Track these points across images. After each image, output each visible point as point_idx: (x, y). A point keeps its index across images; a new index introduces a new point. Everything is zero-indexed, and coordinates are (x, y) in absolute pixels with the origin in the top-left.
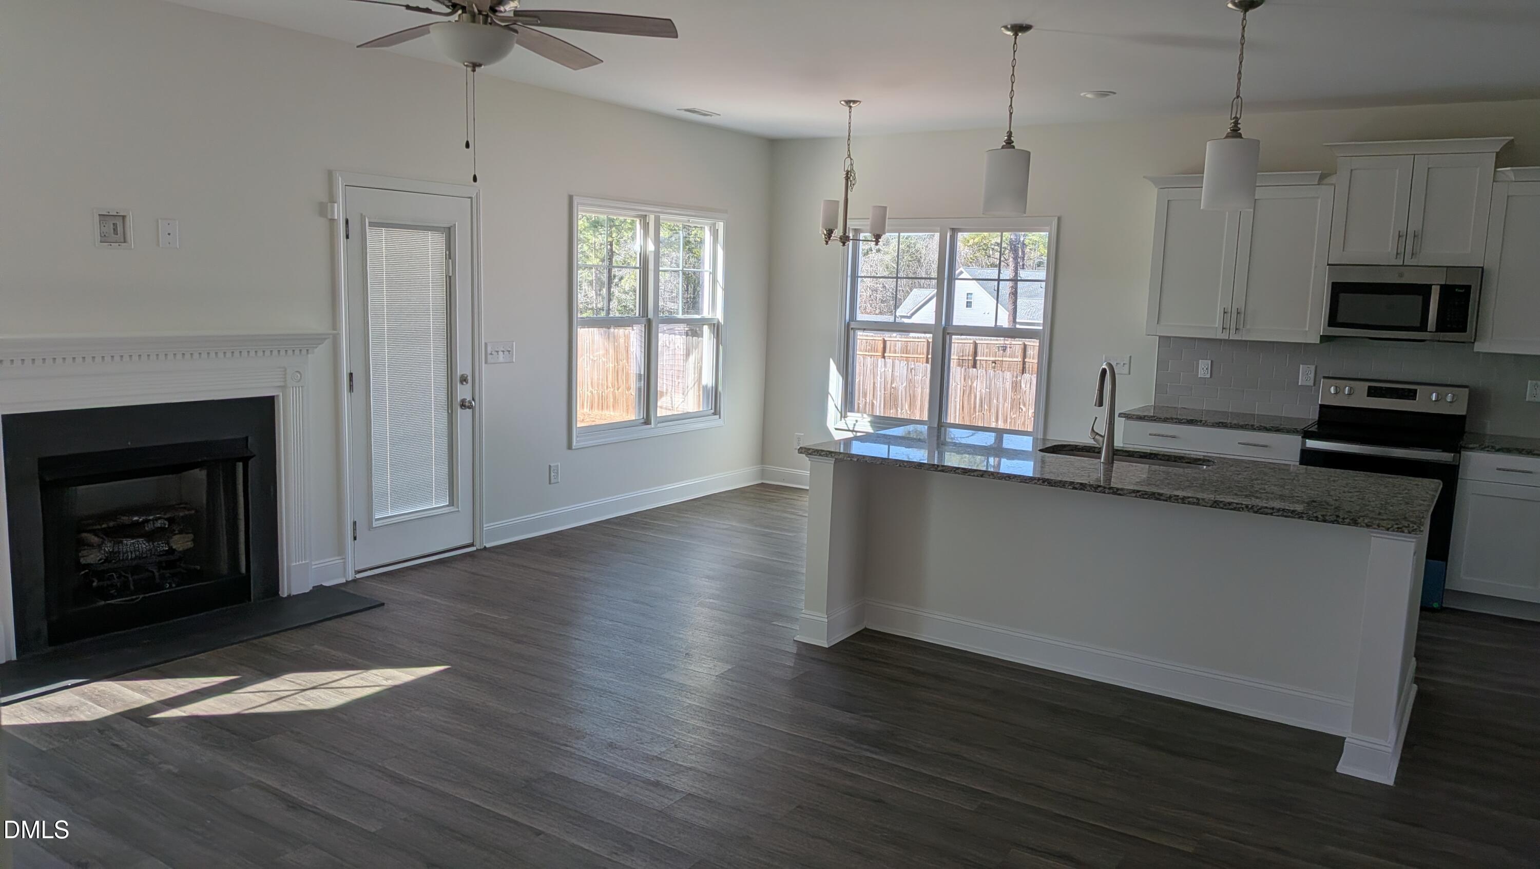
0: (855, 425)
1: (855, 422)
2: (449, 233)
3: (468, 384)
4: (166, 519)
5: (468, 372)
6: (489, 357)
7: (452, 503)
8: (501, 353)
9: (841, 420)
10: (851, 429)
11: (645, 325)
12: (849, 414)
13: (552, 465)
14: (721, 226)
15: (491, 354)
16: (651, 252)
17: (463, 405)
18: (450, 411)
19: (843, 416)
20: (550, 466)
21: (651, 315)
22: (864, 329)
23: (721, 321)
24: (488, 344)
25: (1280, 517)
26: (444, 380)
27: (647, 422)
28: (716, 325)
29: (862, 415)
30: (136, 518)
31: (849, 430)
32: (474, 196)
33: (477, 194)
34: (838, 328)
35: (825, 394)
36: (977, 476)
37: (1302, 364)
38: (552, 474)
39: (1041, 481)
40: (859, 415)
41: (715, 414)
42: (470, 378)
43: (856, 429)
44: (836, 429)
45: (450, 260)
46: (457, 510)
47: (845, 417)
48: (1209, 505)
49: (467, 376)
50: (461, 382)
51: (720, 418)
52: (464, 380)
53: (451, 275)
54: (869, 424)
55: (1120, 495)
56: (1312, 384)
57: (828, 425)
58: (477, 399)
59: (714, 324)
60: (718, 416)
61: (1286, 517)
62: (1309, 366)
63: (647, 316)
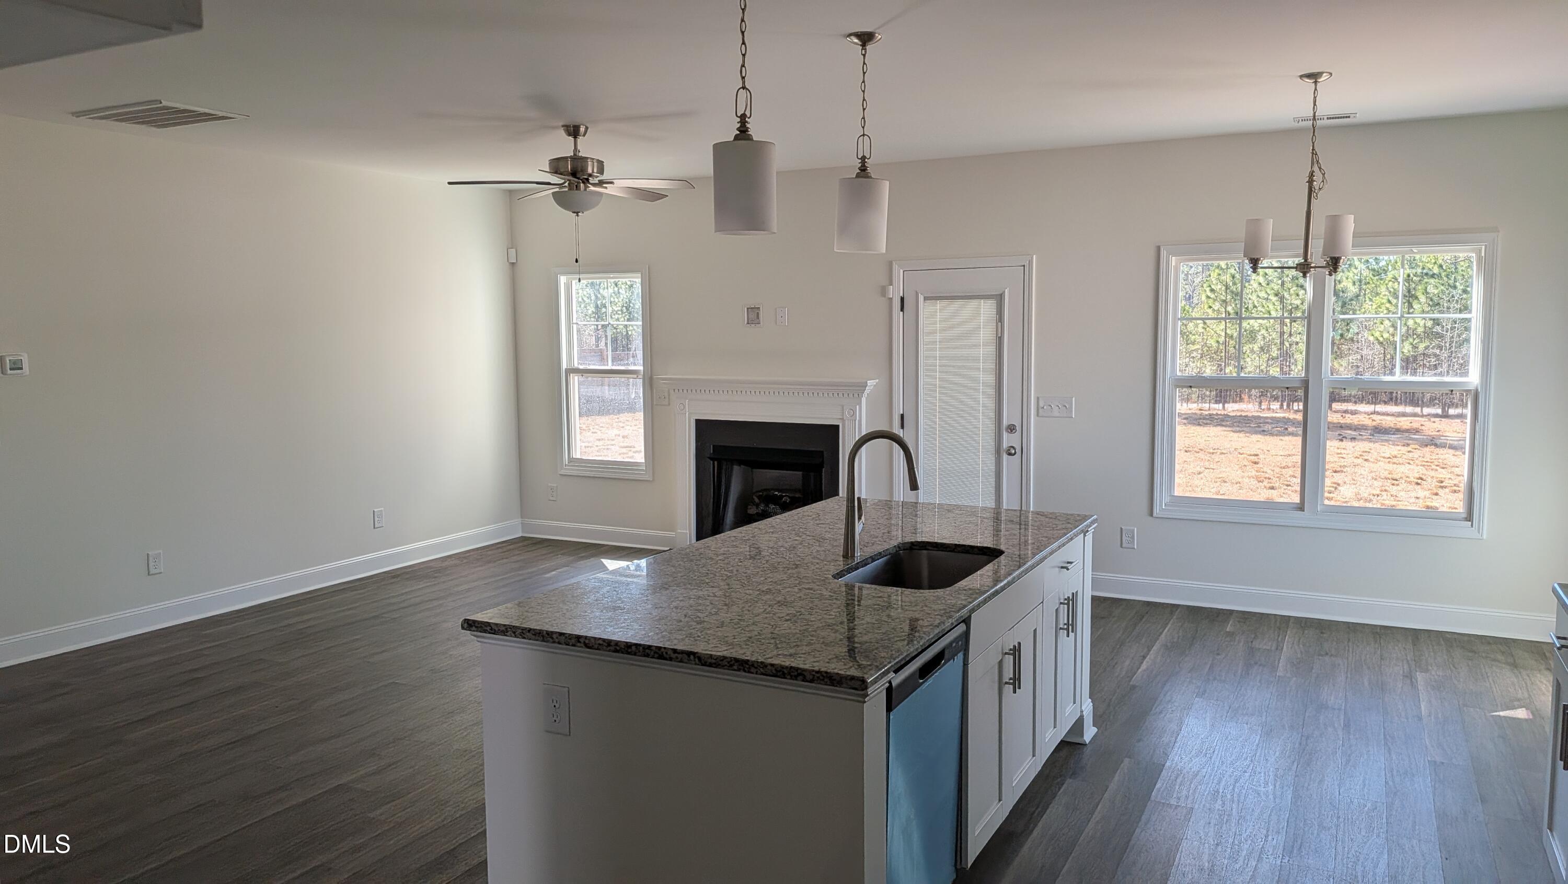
2: (999, 299)
3: (1016, 433)
4: (789, 497)
5: (1016, 423)
6: (1040, 410)
8: (1055, 408)
13: (1124, 528)
15: (1043, 408)
17: (1008, 451)
18: (997, 457)
20: (1121, 528)
24: (1040, 399)
26: (991, 429)
27: (1301, 507)
28: (1473, 392)
30: (777, 493)
32: (1027, 264)
33: (1029, 262)
38: (1125, 537)
41: (1467, 519)
42: (1018, 428)
45: (1000, 323)
49: (1016, 426)
50: (1009, 431)
51: (1472, 525)
52: (1012, 429)
53: (1000, 336)
58: (1025, 448)
60: (1470, 523)
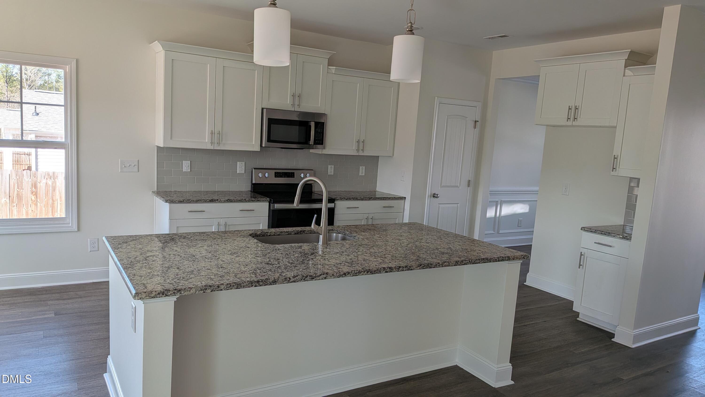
25: (483, 264)
36: (322, 279)
37: (239, 162)
39: (366, 272)
48: (454, 265)
55: (411, 270)
56: (244, 172)
61: (485, 263)
62: (242, 162)
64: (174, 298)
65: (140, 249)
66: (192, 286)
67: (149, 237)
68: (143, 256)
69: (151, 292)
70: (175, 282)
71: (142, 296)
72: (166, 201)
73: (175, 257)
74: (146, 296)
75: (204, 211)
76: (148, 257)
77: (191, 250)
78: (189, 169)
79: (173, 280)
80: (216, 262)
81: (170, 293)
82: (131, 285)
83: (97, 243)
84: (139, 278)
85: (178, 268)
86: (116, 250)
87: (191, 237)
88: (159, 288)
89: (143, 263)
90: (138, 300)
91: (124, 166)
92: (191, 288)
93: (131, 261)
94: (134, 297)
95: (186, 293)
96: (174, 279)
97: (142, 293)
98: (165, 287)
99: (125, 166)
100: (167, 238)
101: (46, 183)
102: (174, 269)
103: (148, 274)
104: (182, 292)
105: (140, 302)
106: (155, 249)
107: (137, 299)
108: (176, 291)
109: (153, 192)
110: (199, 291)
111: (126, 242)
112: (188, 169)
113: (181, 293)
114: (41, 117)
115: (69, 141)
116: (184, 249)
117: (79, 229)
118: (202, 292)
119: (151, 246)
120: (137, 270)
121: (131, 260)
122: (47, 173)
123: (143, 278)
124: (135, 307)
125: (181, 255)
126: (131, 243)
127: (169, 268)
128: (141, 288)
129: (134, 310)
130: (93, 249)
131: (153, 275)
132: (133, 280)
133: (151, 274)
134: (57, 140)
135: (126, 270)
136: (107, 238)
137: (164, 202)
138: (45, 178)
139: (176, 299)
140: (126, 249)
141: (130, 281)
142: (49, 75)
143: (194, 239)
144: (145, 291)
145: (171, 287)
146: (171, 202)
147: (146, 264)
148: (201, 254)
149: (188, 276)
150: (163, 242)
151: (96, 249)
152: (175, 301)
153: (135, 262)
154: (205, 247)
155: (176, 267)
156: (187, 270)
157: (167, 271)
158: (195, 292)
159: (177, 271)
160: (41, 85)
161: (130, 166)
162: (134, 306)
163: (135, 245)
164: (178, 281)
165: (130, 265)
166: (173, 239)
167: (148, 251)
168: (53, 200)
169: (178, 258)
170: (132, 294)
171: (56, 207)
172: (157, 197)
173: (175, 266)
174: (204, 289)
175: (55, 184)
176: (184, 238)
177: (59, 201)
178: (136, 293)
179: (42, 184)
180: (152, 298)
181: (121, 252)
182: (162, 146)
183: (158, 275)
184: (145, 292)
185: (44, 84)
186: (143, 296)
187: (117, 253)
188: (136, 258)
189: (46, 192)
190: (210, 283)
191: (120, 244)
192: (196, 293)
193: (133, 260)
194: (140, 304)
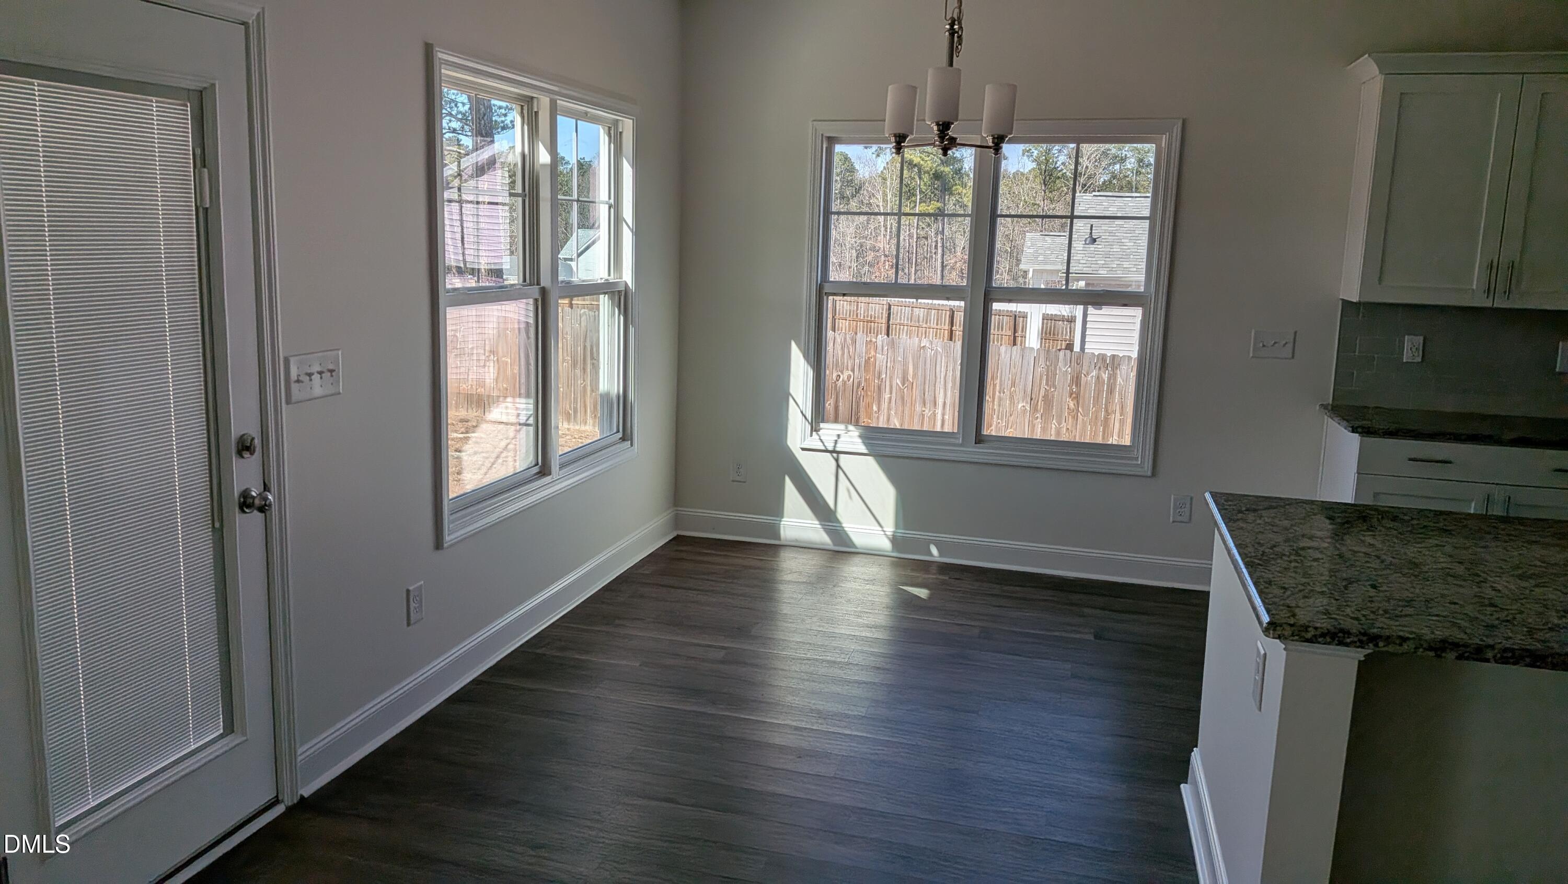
0: (836, 442)
1: (836, 438)
3: (254, 457)
5: (253, 430)
6: (294, 387)
7: (229, 728)
8: (316, 377)
9: (811, 435)
10: (830, 448)
11: (536, 300)
12: (822, 425)
13: (411, 588)
14: (627, 126)
15: (298, 381)
16: (544, 166)
17: (246, 503)
18: (217, 525)
19: (815, 429)
20: (408, 591)
21: (545, 281)
22: (844, 295)
23: (630, 285)
24: (292, 360)
26: (200, 453)
27: (544, 470)
28: (623, 293)
29: (847, 427)
31: (826, 451)
32: (251, 22)
33: (256, 17)
34: (805, 294)
35: (785, 396)
38: (412, 605)
40: (842, 427)
41: (623, 439)
42: (257, 443)
43: (838, 449)
44: (803, 449)
45: (206, 170)
46: (245, 738)
47: (817, 431)
49: (253, 439)
50: (240, 453)
52: (244, 447)
53: (208, 206)
54: (860, 440)
57: (789, 443)
58: (274, 486)
59: (619, 292)
60: (628, 442)
63: (538, 284)
64: (1360, 654)
65: (1286, 529)
66: (1408, 635)
67: (1308, 507)
68: (1290, 546)
69: (1306, 628)
70: (1364, 616)
71: (1284, 632)
72: (1354, 430)
73: (1368, 559)
74: (1293, 635)
75: (1450, 462)
76: (1303, 549)
77: (1411, 551)
78: (1418, 356)
79: (1358, 610)
80: (1477, 590)
81: (1351, 639)
82: (1261, 604)
83: (1188, 506)
84: (1279, 592)
85: (1374, 587)
86: (1230, 524)
87: (1412, 519)
88: (1324, 624)
89: (1290, 562)
90: (1274, 638)
91: (1261, 345)
92: (1404, 640)
93: (1264, 552)
94: (1266, 631)
95: (1391, 649)
96: (1363, 609)
97: (1285, 626)
98: (1340, 624)
99: (1264, 346)
100: (1351, 513)
101: (1098, 377)
102: (1365, 586)
103: (1301, 587)
104: (1381, 644)
105: (1278, 645)
106: (1319, 534)
107: (1271, 636)
108: (1365, 638)
109: (1324, 407)
110: (1425, 649)
111: (1255, 510)
112: (1416, 354)
113: (1376, 645)
114: (1099, 246)
115: (1153, 290)
116: (1392, 544)
117: (1154, 474)
118: (1432, 654)
119: (1311, 527)
120: (1276, 573)
121: (1262, 549)
122: (1101, 357)
123: (1288, 593)
124: (1265, 654)
125: (1384, 557)
126: (1264, 513)
127: (1350, 581)
128: (1283, 615)
129: (1261, 661)
130: (1180, 518)
131: (1312, 591)
132: (1267, 594)
133: (1309, 588)
134: (1129, 289)
135: (1251, 569)
136: (1214, 495)
137: (1349, 431)
138: (1097, 367)
139: (1365, 656)
140: (1253, 525)
141: (1259, 595)
142: (1123, 160)
143: (1418, 524)
144: (1292, 622)
145: (1354, 626)
146: (1365, 431)
147: (1297, 564)
148: (1435, 562)
149: (1400, 609)
150: (1339, 520)
151: (1185, 519)
152: (1360, 662)
153: (1271, 556)
154: (1448, 549)
155: (1369, 583)
156: (1397, 596)
157: (1346, 587)
158: (1413, 650)
159: (1372, 592)
160: (1105, 182)
161: (1276, 345)
162: (1262, 652)
163: (1273, 518)
164: (1372, 616)
165: (1260, 560)
166: (1365, 517)
167: (1303, 536)
168: (1107, 411)
169: (1375, 564)
170: (1260, 623)
171: (1111, 426)
172: (1332, 418)
173: (1368, 581)
174: (1441, 647)
175: (1115, 379)
176: (1395, 519)
177: (1118, 414)
178: (1269, 623)
179: (1089, 378)
180: (1307, 641)
181: (1242, 528)
182: (1355, 299)
183: (1322, 593)
184: (1292, 625)
185: (1110, 182)
186: (1286, 633)
187: (1233, 531)
188: (1275, 546)
189: (1096, 395)
190: (1459, 636)
191: (1240, 512)
192: (1415, 652)
193: (1267, 550)
194: (1276, 650)
